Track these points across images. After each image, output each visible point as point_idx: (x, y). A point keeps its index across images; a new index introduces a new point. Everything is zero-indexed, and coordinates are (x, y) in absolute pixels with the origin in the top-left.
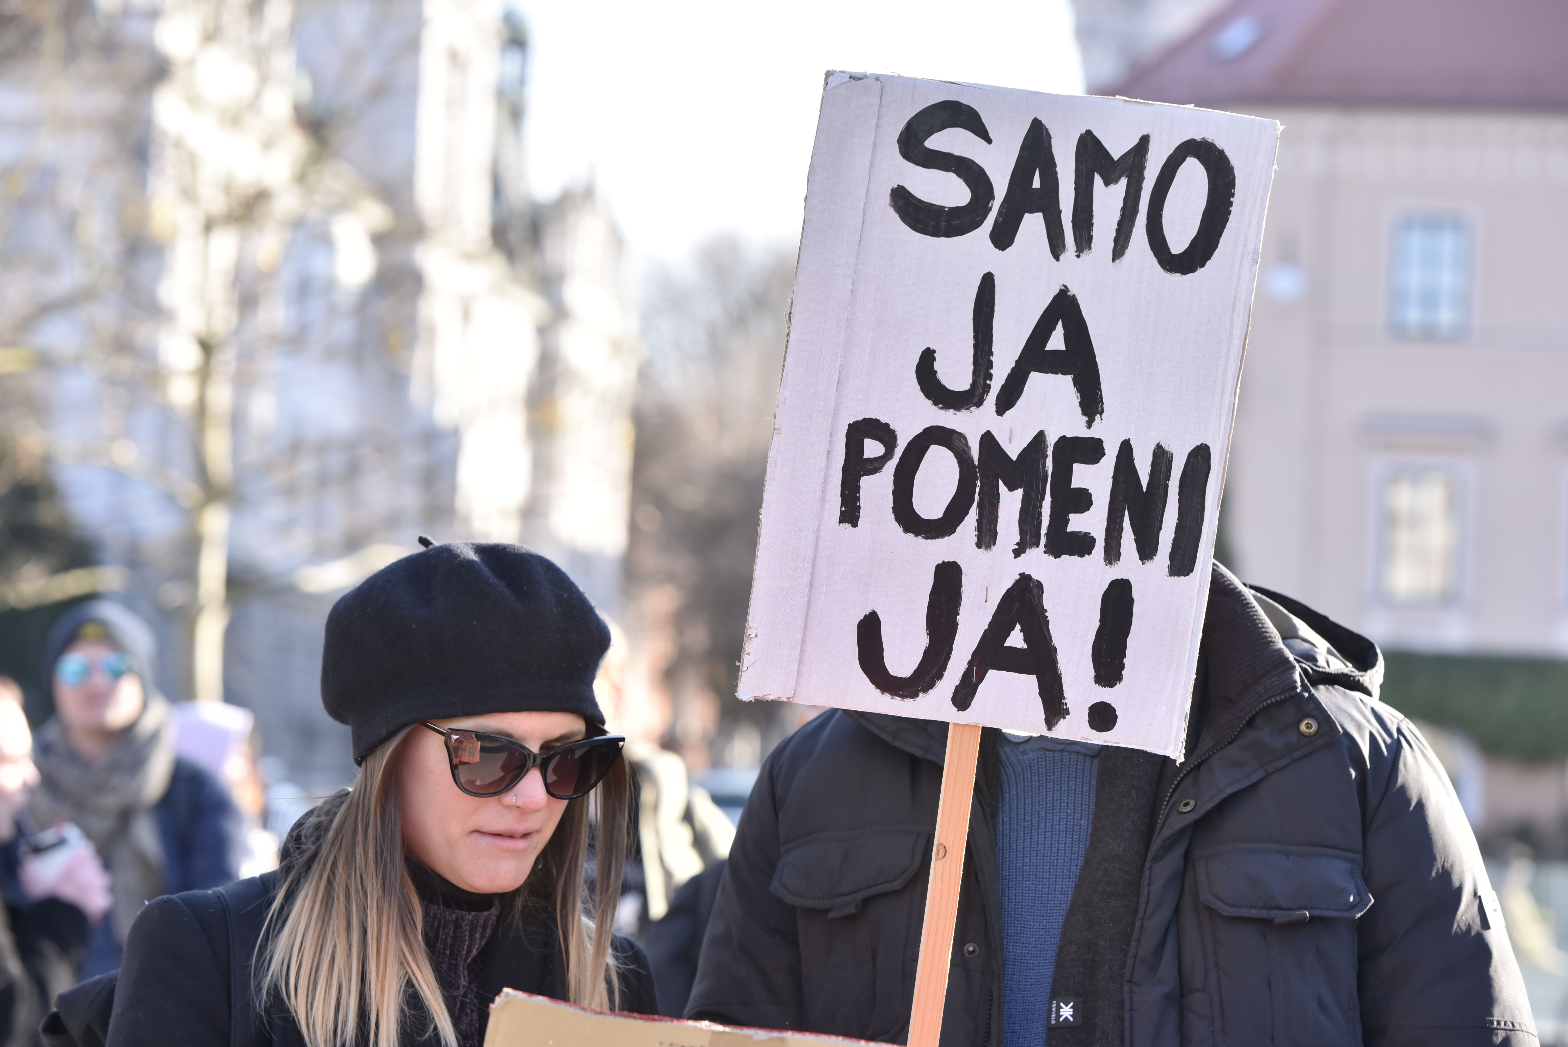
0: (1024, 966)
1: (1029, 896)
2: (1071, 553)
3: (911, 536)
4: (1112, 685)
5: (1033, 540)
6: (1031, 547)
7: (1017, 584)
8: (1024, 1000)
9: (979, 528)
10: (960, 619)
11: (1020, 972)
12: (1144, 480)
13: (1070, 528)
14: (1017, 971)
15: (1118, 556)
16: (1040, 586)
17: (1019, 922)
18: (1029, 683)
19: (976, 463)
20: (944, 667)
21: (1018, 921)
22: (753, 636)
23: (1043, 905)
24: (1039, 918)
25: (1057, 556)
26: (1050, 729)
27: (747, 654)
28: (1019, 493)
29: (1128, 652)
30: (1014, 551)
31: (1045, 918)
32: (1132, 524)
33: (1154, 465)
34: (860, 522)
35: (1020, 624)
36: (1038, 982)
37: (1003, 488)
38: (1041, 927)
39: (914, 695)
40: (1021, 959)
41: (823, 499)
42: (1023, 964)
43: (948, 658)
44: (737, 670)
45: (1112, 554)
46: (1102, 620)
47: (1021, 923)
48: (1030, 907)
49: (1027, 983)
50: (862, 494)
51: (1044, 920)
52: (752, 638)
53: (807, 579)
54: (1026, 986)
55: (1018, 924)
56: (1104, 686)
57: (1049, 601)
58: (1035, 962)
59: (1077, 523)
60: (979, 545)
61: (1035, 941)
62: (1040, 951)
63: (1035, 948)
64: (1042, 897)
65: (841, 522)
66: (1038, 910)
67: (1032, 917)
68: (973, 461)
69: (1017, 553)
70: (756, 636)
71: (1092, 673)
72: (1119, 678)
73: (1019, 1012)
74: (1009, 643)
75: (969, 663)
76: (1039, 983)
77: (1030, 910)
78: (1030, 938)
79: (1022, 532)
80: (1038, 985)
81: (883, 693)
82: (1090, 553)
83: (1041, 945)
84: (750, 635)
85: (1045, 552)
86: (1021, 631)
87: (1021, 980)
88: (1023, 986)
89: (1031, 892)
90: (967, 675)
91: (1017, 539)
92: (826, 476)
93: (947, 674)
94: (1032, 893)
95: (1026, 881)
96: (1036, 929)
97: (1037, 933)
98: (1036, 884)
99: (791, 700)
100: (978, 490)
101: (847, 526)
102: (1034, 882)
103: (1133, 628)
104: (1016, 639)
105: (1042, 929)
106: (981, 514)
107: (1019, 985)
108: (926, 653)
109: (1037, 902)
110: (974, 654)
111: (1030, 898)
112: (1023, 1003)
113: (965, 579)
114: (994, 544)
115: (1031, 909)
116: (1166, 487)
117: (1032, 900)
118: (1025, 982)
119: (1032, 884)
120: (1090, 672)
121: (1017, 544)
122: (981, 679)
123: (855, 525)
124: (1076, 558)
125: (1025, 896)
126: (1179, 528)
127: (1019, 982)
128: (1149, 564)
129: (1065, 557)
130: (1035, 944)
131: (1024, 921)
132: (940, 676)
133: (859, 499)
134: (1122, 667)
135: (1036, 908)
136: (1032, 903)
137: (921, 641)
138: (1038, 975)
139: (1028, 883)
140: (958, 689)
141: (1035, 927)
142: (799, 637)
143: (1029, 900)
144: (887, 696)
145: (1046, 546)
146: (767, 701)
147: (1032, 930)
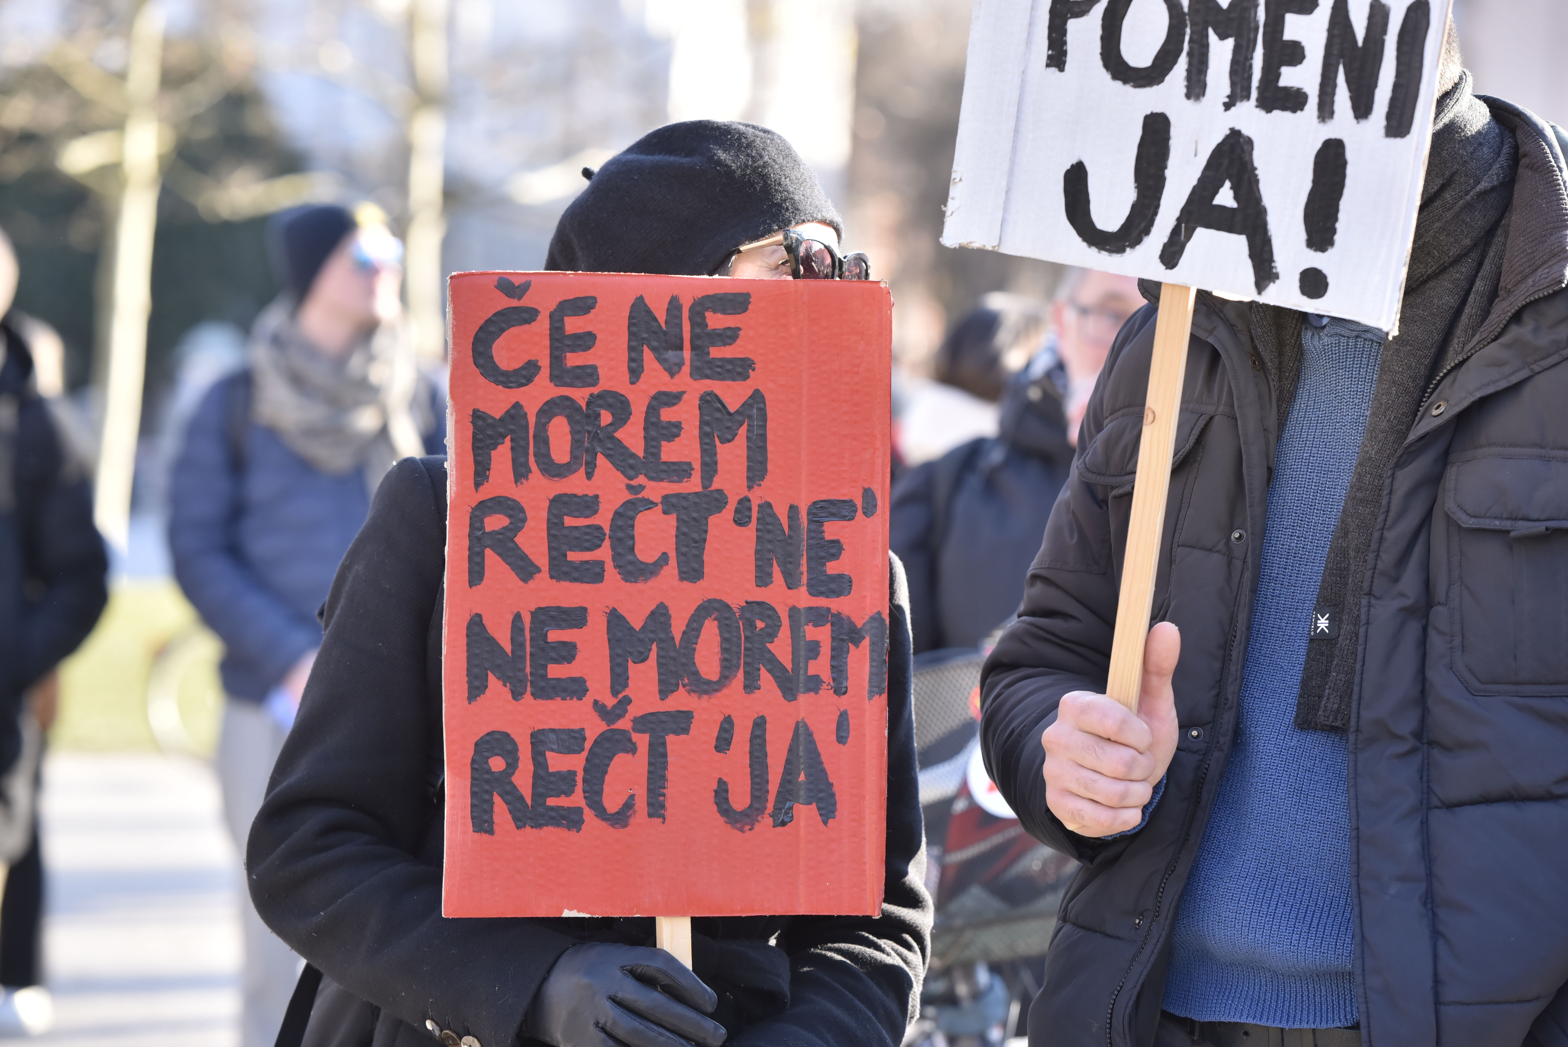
0: (1297, 560)
1: (1311, 488)
2: (1284, 109)
3: (1119, 84)
4: (1323, 250)
5: (1244, 93)
6: (1241, 101)
7: (1227, 138)
8: (1294, 596)
9: (1189, 78)
10: (1168, 173)
11: (1293, 566)
12: (1360, 33)
13: (1283, 82)
14: (1290, 565)
15: (1332, 113)
16: (1249, 142)
17: (1297, 515)
18: (1238, 244)
19: (1186, 10)
20: (1151, 223)
21: (1296, 513)
22: (957, 180)
23: (1325, 499)
24: (1319, 512)
25: (1269, 110)
26: (1259, 293)
27: (953, 199)
28: (1230, 42)
29: (1341, 215)
30: (1225, 104)
31: (1326, 513)
32: (1348, 81)
33: (1371, 18)
34: (1067, 67)
35: (1230, 181)
36: (1310, 579)
37: (1212, 37)
38: (1320, 522)
39: (1121, 250)
40: (1295, 553)
41: (1029, 42)
42: (1296, 559)
43: (1155, 213)
44: (943, 214)
45: (1326, 111)
46: (1315, 182)
47: (1299, 516)
48: (1310, 500)
49: (1298, 579)
50: (1070, 38)
51: (1324, 514)
52: (956, 183)
53: (1012, 124)
54: (1298, 582)
55: (1296, 516)
56: (1316, 250)
57: (1259, 158)
58: (1309, 557)
59: (1289, 77)
60: (1188, 96)
61: (1312, 536)
62: (1317, 546)
63: (1311, 542)
64: (1325, 490)
65: (1048, 65)
66: (1319, 503)
67: (1312, 511)
68: (1182, 8)
69: (1228, 106)
70: (960, 180)
71: (1303, 236)
72: (1331, 243)
73: (1287, 607)
74: (1218, 201)
75: (1178, 220)
76: (1311, 581)
77: (1310, 503)
78: (1307, 532)
79: (1233, 84)
80: (1310, 582)
81: (1089, 247)
82: (1302, 110)
83: (1318, 540)
84: (954, 179)
85: (1257, 107)
86: (1231, 188)
87: (1293, 575)
88: (1294, 582)
89: (1314, 484)
90: (1175, 232)
91: (1227, 91)
92: (1031, 17)
93: (1155, 230)
94: (1315, 486)
95: (1311, 472)
96: (1315, 523)
97: (1316, 528)
98: (1320, 477)
99: (997, 248)
100: (1187, 38)
101: (1053, 70)
102: (1319, 475)
103: (1346, 192)
104: (1225, 197)
105: (1321, 524)
106: (1190, 64)
107: (1290, 579)
108: (1134, 207)
109: (1319, 495)
110: (1183, 211)
111: (1312, 491)
112: (1292, 599)
113: (1173, 132)
114: (1204, 95)
115: (1312, 502)
116: (1383, 42)
117: (1314, 493)
118: (1297, 577)
119: (1317, 476)
120: (1302, 235)
121: (1228, 97)
122: (1189, 237)
123: (1061, 68)
124: (1287, 114)
125: (1307, 488)
126: (1396, 87)
127: (1291, 576)
128: (1364, 123)
129: (1276, 113)
130: (1312, 539)
131: (1303, 514)
132: (1147, 231)
133: (1065, 43)
134: (1334, 231)
135: (1317, 501)
136: (1313, 496)
137: (1128, 194)
138: (1311, 572)
139: (1312, 474)
140: (1166, 247)
141: (1313, 521)
142: (1004, 183)
143: (1311, 492)
144: (1094, 250)
145: (1257, 100)
146: (973, 250)
147: (1310, 524)
